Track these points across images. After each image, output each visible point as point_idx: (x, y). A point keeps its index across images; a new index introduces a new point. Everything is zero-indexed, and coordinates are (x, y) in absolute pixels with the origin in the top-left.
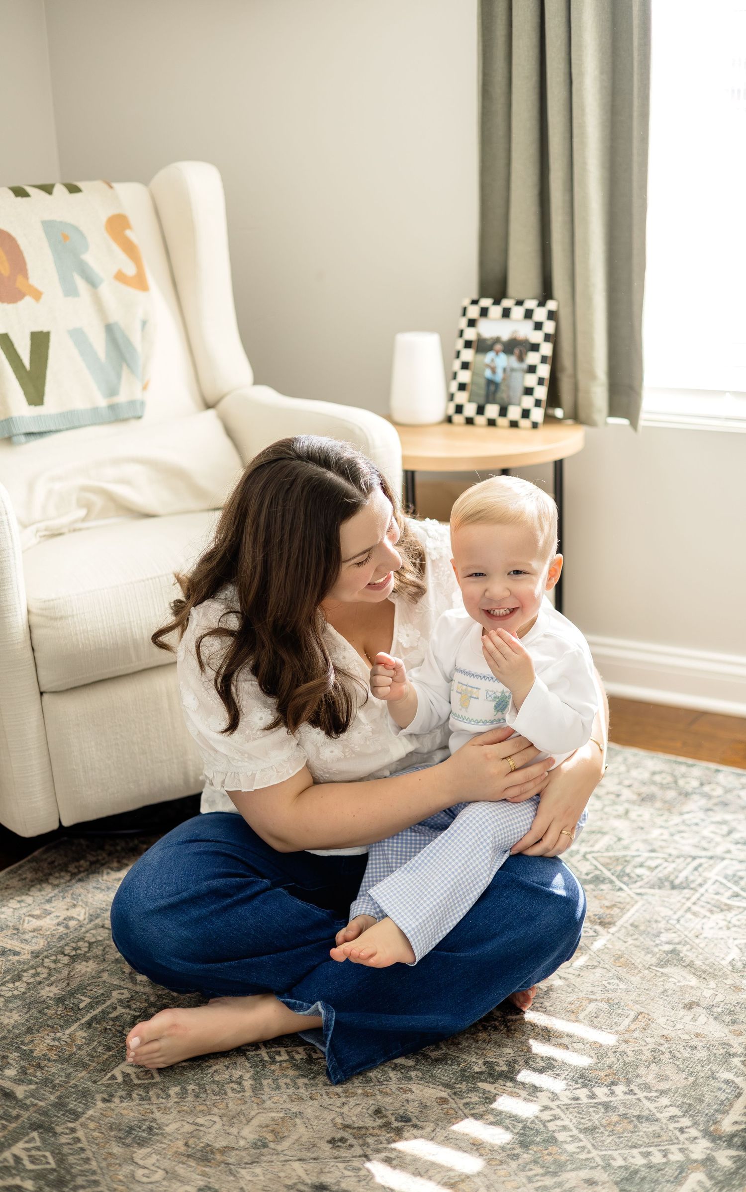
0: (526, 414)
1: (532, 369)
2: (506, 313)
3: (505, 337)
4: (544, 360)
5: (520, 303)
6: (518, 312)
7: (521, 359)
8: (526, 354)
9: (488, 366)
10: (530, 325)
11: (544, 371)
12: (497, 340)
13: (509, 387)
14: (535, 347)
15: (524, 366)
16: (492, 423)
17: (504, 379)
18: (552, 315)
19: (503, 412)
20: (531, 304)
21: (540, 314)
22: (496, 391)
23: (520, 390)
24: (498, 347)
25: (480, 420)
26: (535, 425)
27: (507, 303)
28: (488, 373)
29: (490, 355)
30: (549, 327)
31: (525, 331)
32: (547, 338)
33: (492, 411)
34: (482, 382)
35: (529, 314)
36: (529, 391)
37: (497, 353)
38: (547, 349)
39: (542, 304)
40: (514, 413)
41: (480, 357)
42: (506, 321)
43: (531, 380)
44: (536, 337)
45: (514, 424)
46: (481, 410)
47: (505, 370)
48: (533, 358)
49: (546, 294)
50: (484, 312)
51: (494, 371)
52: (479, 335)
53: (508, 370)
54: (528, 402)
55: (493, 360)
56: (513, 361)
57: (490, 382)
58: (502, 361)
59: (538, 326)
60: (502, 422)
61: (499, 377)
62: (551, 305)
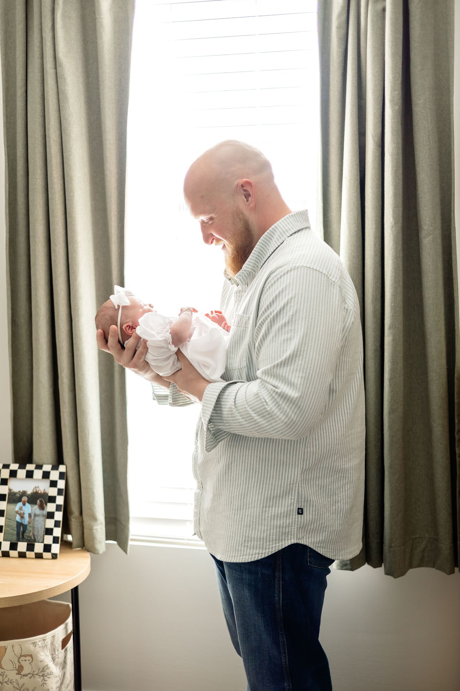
0: (47, 548)
1: (50, 515)
2: (30, 475)
3: (29, 491)
4: (58, 508)
5: (39, 467)
6: (38, 474)
7: (42, 507)
8: (46, 504)
9: (17, 512)
10: (47, 483)
11: (59, 516)
12: (24, 493)
13: (34, 528)
14: (52, 499)
15: (45, 512)
16: (22, 555)
17: (29, 523)
18: (62, 476)
19: (31, 547)
20: (47, 468)
21: (54, 475)
22: (24, 532)
23: (42, 531)
24: (25, 499)
25: (13, 553)
26: (54, 556)
27: (30, 467)
28: (18, 518)
29: (20, 504)
30: (61, 484)
31: (43, 487)
32: (60, 492)
33: (22, 546)
34: (15, 525)
35: (46, 475)
36: (49, 531)
37: (24, 504)
38: (60, 500)
39: (55, 468)
40: (39, 548)
41: (12, 506)
42: (29, 480)
43: (50, 523)
44: (53, 492)
45: (39, 556)
46: (13, 546)
47: (30, 515)
48: (51, 507)
49: (59, 460)
50: (13, 474)
51: (22, 517)
52: (10, 490)
53: (33, 515)
54: (48, 539)
55: (21, 509)
56: (36, 509)
57: (19, 525)
58: (28, 509)
59: (53, 484)
60: (30, 554)
61: (26, 521)
62: (62, 468)
